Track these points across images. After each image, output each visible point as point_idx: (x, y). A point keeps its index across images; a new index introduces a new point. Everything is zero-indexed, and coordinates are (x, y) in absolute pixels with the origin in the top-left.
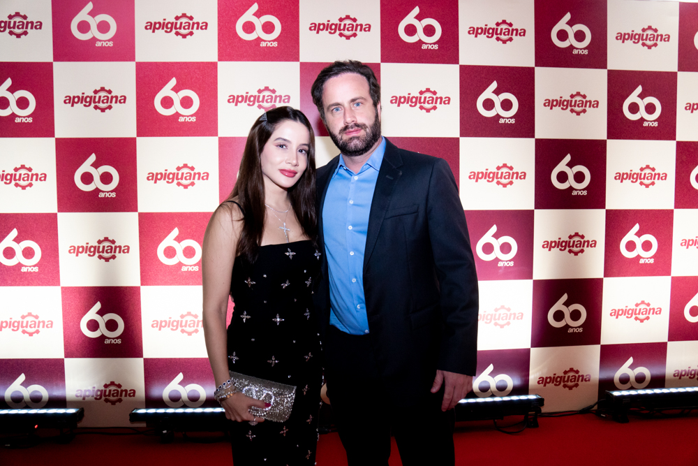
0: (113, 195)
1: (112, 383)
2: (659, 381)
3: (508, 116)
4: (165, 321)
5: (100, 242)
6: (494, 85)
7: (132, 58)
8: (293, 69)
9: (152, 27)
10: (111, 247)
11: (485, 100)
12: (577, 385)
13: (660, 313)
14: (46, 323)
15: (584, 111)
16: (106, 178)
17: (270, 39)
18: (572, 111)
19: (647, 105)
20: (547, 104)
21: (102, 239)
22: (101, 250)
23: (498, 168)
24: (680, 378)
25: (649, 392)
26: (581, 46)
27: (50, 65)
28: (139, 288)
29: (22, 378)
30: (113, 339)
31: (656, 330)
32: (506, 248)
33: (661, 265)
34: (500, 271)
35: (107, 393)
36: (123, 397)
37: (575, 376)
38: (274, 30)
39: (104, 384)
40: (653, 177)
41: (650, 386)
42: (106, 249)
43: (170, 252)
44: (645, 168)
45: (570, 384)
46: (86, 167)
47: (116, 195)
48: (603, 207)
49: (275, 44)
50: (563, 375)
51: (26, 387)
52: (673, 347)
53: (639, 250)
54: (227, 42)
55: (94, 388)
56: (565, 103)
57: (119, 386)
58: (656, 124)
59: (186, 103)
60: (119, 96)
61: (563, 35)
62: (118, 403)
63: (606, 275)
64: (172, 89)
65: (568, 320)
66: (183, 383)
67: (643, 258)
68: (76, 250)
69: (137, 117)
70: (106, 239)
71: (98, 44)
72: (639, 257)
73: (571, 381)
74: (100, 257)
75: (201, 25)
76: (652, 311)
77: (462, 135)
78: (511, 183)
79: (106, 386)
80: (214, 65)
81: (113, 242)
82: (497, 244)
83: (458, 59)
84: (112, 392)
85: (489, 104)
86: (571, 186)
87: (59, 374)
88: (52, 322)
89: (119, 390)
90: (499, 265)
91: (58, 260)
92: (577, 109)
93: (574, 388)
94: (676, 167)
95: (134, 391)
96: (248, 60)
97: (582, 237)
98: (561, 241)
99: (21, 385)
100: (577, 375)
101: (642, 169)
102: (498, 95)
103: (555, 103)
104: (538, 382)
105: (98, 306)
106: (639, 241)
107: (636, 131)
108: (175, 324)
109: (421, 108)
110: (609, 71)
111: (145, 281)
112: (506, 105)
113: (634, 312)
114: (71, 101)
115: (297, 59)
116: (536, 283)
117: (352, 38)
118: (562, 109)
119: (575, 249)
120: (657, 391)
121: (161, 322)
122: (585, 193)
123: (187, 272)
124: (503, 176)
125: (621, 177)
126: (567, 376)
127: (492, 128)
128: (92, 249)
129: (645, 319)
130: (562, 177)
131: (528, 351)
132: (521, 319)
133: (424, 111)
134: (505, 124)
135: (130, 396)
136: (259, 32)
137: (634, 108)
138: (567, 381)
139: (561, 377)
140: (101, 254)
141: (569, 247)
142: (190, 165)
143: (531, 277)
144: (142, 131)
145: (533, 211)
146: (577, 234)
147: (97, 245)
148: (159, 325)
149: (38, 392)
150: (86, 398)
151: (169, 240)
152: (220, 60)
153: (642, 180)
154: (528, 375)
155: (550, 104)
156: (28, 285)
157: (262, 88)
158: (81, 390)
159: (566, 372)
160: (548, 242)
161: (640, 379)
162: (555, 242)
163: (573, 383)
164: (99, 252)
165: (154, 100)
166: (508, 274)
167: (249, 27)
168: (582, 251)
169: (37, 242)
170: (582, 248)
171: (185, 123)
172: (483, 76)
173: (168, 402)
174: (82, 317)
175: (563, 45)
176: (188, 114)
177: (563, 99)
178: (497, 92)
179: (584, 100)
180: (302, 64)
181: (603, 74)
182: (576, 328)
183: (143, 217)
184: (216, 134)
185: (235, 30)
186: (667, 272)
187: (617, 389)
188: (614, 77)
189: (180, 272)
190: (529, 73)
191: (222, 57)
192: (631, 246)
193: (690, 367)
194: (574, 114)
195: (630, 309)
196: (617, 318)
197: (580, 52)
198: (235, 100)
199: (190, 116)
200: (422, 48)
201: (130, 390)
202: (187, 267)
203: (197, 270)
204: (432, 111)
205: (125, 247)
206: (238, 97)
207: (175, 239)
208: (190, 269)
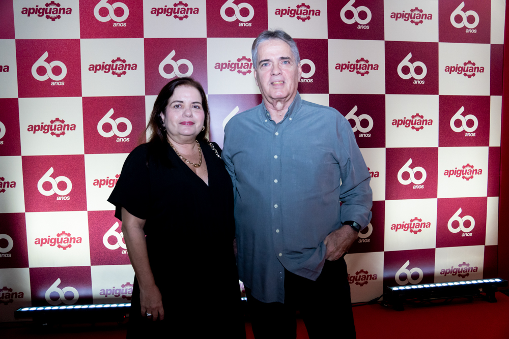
0: (1, 143)
1: (5, 288)
2: (429, 278)
3: (307, 77)
4: (46, 239)
7: (13, 36)
8: (139, 43)
9: (27, 12)
10: (2, 183)
12: (366, 283)
13: (429, 227)
15: (367, 73)
17: (120, 21)
18: (358, 72)
19: (416, 67)
20: (338, 68)
24: (445, 275)
25: (420, 286)
26: (364, 23)
28: (24, 214)
30: (5, 253)
31: (427, 239)
33: (429, 190)
36: (14, 299)
37: (365, 276)
38: (123, 14)
40: (421, 122)
41: (423, 282)
43: (48, 186)
44: (415, 116)
45: (361, 282)
47: (4, 142)
48: (384, 146)
49: (125, 25)
50: (355, 275)
52: (438, 250)
53: (412, 179)
54: (87, 24)
56: (352, 67)
57: (11, 290)
58: (423, 82)
59: (56, 71)
60: (3, 66)
61: (349, 15)
62: (10, 304)
63: (387, 198)
64: (45, 61)
66: (60, 286)
67: (416, 185)
69: (19, 82)
72: (412, 184)
73: (362, 280)
75: (66, 10)
76: (423, 225)
80: (77, 42)
81: (3, 179)
84: (5, 295)
86: (358, 131)
89: (11, 293)
93: (364, 285)
94: (440, 115)
95: (23, 294)
96: (104, 38)
97: (368, 169)
100: (366, 275)
101: (413, 117)
103: (344, 67)
106: (412, 172)
107: (409, 88)
108: (53, 241)
109: (239, 72)
110: (386, 42)
111: (29, 208)
112: (306, 68)
113: (409, 226)
115: (142, 36)
117: (184, 19)
118: (350, 71)
120: (426, 286)
121: (42, 240)
122: (369, 135)
123: (61, 201)
125: (397, 123)
126: (358, 276)
129: (418, 232)
133: (241, 74)
134: (306, 83)
135: (19, 297)
136: (112, 16)
137: (406, 70)
138: (359, 280)
139: (354, 277)
142: (61, 119)
144: (22, 94)
148: (40, 242)
151: (47, 177)
152: (82, 37)
153: (414, 125)
155: (340, 67)
157: (115, 59)
159: (357, 273)
161: (415, 277)
163: (364, 281)
165: (31, 69)
167: (104, 12)
171: (56, 87)
173: (49, 301)
175: (350, 22)
176: (58, 80)
177: (350, 64)
179: (367, 64)
180: (146, 40)
181: (381, 44)
182: (365, 239)
183: (23, 157)
184: (81, 95)
185: (93, 14)
186: (434, 195)
187: (397, 285)
188: (390, 46)
189: (55, 201)
190: (324, 43)
191: (83, 36)
192: (406, 176)
193: (452, 267)
194: (360, 75)
195: (406, 224)
196: (396, 231)
197: (363, 27)
198: (94, 68)
199: (60, 81)
200: (239, 25)
201: (20, 293)
202: (61, 197)
203: (69, 199)
204: (248, 74)
205: (12, 182)
206: (97, 66)
207: (51, 176)
208: (63, 198)
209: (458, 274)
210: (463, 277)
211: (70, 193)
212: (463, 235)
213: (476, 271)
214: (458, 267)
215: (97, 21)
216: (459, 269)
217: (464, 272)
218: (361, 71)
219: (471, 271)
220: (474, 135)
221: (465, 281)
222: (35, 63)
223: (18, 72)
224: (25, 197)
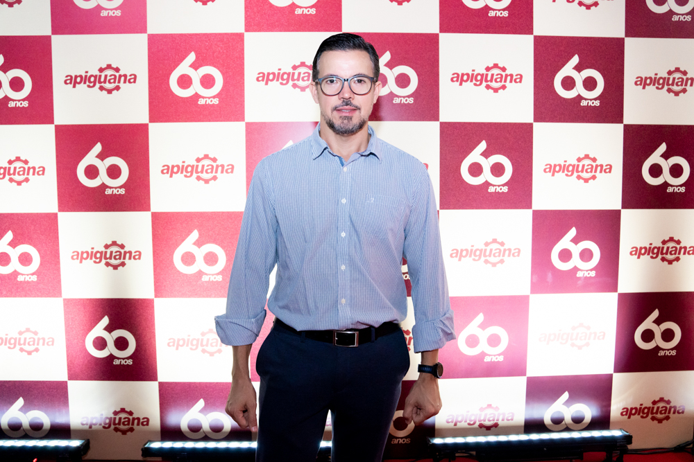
0: (122, 191)
1: (123, 410)
3: (591, 97)
4: (184, 340)
5: (107, 247)
6: (575, 60)
7: (143, 29)
10: (120, 252)
11: (565, 78)
12: (667, 418)
14: (46, 341)
15: (684, 91)
16: (114, 172)
17: (306, 5)
18: (669, 91)
20: (639, 83)
21: (109, 243)
22: (108, 256)
23: (579, 160)
26: (683, 12)
27: (48, 39)
28: (153, 300)
29: (20, 402)
30: (124, 359)
32: (586, 255)
34: (580, 282)
35: (117, 422)
36: (135, 426)
37: (666, 408)
39: (113, 411)
42: (114, 254)
43: (189, 259)
45: (659, 416)
46: (91, 158)
47: (126, 191)
49: (313, 11)
50: (651, 405)
51: (25, 413)
54: (255, 9)
55: (102, 415)
56: (661, 81)
57: (131, 413)
59: (207, 81)
60: (128, 75)
62: (129, 433)
64: (190, 66)
65: (658, 341)
66: (204, 411)
68: (80, 256)
69: (149, 99)
70: (114, 243)
71: (104, 14)
73: (661, 413)
74: (107, 264)
77: (536, 120)
78: (594, 177)
79: (116, 413)
80: (239, 38)
81: (122, 246)
82: (576, 250)
83: (532, 29)
84: (123, 420)
85: (568, 83)
86: (666, 182)
87: (62, 399)
88: (53, 339)
89: (131, 417)
90: (578, 276)
91: (59, 268)
92: (675, 88)
93: (665, 422)
95: (148, 420)
96: (281, 31)
97: (678, 242)
98: (652, 246)
99: (19, 410)
100: (668, 406)
102: (579, 72)
103: (648, 81)
104: (622, 414)
105: (105, 321)
108: (195, 342)
109: (488, 87)
111: (159, 292)
112: (590, 84)
114: (73, 81)
115: (339, 28)
116: (623, 297)
117: (405, 3)
118: (657, 88)
119: (669, 257)
121: (179, 340)
122: (683, 190)
123: (209, 282)
124: (586, 168)
126: (656, 407)
127: (573, 112)
128: (98, 255)
130: (656, 171)
131: (610, 378)
132: (603, 338)
133: (491, 91)
134: (588, 107)
135: (143, 425)
138: (657, 413)
139: (649, 408)
140: (108, 260)
141: (662, 254)
142: (211, 156)
143: (615, 290)
144: (155, 116)
145: (620, 211)
146: (671, 239)
147: (104, 250)
148: (176, 344)
149: (39, 418)
150: (93, 426)
151: (188, 244)
152: (247, 30)
154: (609, 405)
155: (643, 82)
156: (25, 296)
157: (298, 64)
158: (87, 418)
159: (654, 403)
160: (637, 248)
162: (645, 248)
163: (663, 416)
164: (106, 258)
165: (169, 79)
166: (588, 286)
168: (678, 259)
169: (34, 246)
170: (677, 255)
171: (206, 106)
172: (562, 48)
173: (187, 432)
174: (87, 334)
175: (660, 10)
176: (209, 96)
177: (658, 77)
178: (579, 68)
179: (685, 78)
182: (668, 350)
183: (156, 217)
184: (243, 120)
189: (200, 282)
190: (617, 45)
191: (249, 27)
194: (672, 94)
197: (682, 18)
198: (265, 78)
199: (211, 97)
200: (489, 15)
201: (143, 419)
202: (209, 276)
203: (221, 279)
204: (501, 91)
205: (135, 252)
206: (269, 74)
207: (194, 244)
208: (212, 278)
211: (223, 270)
222: (174, 69)
223: (149, 83)
224: (154, 274)
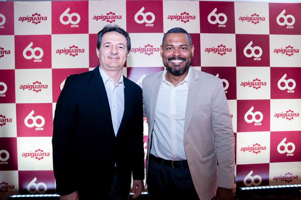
0: (4, 96)
1: (4, 183)
2: (266, 182)
4: (28, 153)
7: (13, 34)
8: (86, 37)
9: (22, 19)
10: (4, 119)
13: (265, 149)
15: (225, 53)
17: (75, 24)
19: (255, 50)
20: (206, 51)
24: (276, 180)
25: (260, 188)
26: (222, 24)
28: (16, 138)
30: (4, 162)
31: (264, 157)
33: (265, 126)
35: (1, 188)
36: (8, 189)
38: (77, 20)
40: (259, 84)
41: (261, 185)
42: (1, 120)
43: (30, 122)
44: (255, 80)
47: (6, 95)
48: (236, 99)
49: (78, 26)
52: (271, 165)
53: (254, 119)
54: (56, 26)
56: (215, 50)
57: (7, 184)
58: (260, 59)
59: (37, 53)
60: (7, 51)
61: (213, 18)
62: (6, 192)
63: (238, 131)
64: (31, 47)
66: (36, 182)
67: (256, 123)
69: (15, 60)
70: (1, 116)
75: (44, 18)
76: (261, 148)
79: (1, 184)
80: (49, 36)
81: (4, 117)
83: (163, 31)
84: (3, 187)
89: (7, 186)
94: (271, 79)
95: (14, 186)
96: (65, 34)
103: (210, 50)
106: (254, 115)
107: (251, 63)
108: (33, 154)
109: (146, 53)
110: (236, 34)
111: (19, 135)
113: (252, 149)
115: (87, 32)
117: (113, 22)
118: (214, 53)
120: (264, 187)
121: (26, 154)
122: (226, 92)
125: (244, 84)
129: (258, 152)
133: (147, 55)
135: (12, 188)
136: (70, 21)
137: (249, 52)
142: (39, 82)
144: (17, 67)
148: (25, 155)
151: (30, 116)
152: (52, 34)
153: (254, 86)
155: (208, 50)
157: (72, 46)
161: (257, 181)
165: (23, 52)
167: (66, 19)
171: (37, 63)
173: (30, 191)
175: (213, 23)
176: (38, 59)
177: (214, 48)
179: (225, 48)
180: (90, 35)
181: (233, 36)
183: (17, 105)
184: (51, 67)
185: (59, 20)
186: (268, 129)
187: (245, 186)
188: (238, 37)
189: (35, 131)
190: (197, 36)
191: (53, 32)
192: (250, 117)
193: (281, 175)
194: (220, 55)
195: (250, 148)
196: (244, 152)
197: (222, 26)
198: (59, 52)
200: (146, 26)
201: (12, 186)
202: (38, 128)
203: (43, 129)
204: (151, 55)
205: (10, 119)
206: (61, 50)
207: (33, 116)
208: (39, 129)
209: (284, 180)
210: (288, 182)
211: (44, 126)
212: (288, 155)
213: (297, 178)
214: (285, 176)
215: (62, 24)
216: (285, 177)
217: (289, 179)
218: (221, 52)
219: (294, 178)
220: (293, 92)
221: (290, 184)
222: (25, 49)
223: (15, 54)
224: (17, 128)
